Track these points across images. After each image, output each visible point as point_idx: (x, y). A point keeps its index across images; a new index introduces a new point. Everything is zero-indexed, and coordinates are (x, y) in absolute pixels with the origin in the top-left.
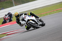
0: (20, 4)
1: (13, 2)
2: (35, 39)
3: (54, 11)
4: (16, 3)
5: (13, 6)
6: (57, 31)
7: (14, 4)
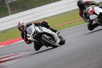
0: (20, 11)
1: (9, 8)
3: (75, 22)
4: (13, 10)
6: (81, 55)
7: (9, 11)
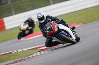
2: (85, 56)
5: (50, 5)
